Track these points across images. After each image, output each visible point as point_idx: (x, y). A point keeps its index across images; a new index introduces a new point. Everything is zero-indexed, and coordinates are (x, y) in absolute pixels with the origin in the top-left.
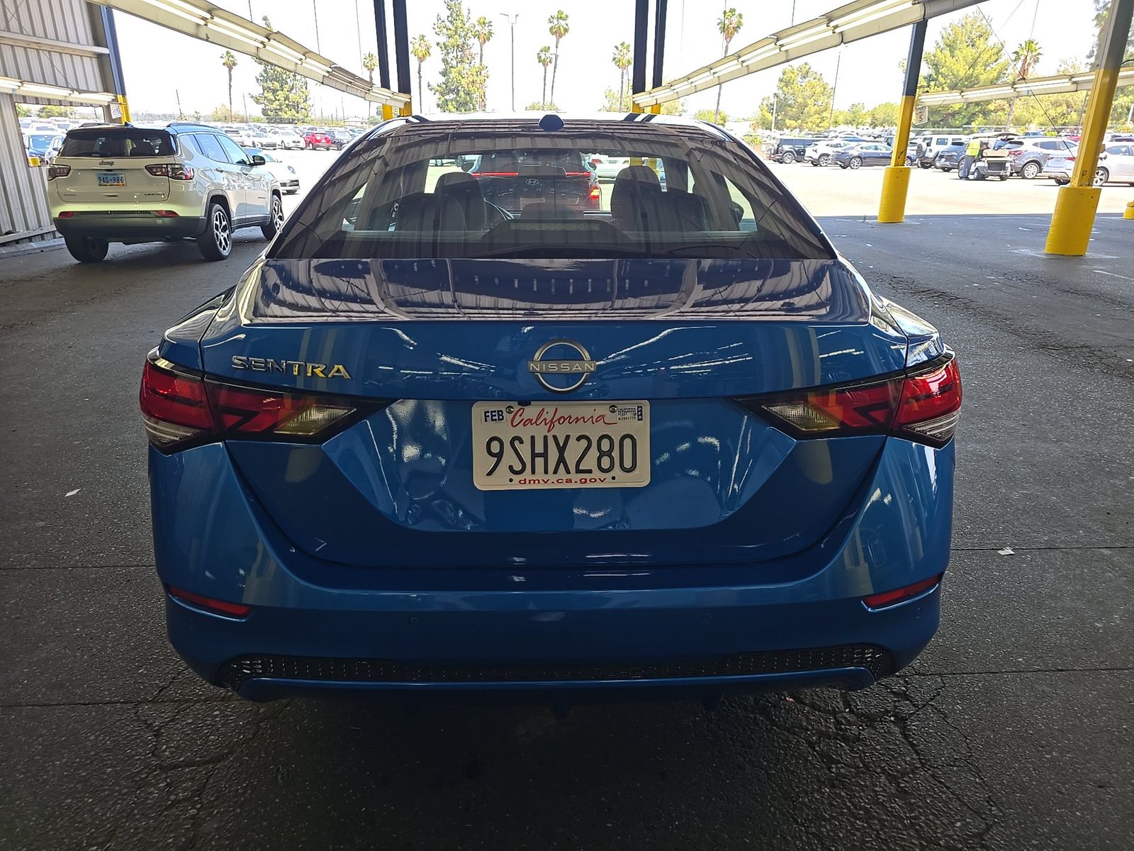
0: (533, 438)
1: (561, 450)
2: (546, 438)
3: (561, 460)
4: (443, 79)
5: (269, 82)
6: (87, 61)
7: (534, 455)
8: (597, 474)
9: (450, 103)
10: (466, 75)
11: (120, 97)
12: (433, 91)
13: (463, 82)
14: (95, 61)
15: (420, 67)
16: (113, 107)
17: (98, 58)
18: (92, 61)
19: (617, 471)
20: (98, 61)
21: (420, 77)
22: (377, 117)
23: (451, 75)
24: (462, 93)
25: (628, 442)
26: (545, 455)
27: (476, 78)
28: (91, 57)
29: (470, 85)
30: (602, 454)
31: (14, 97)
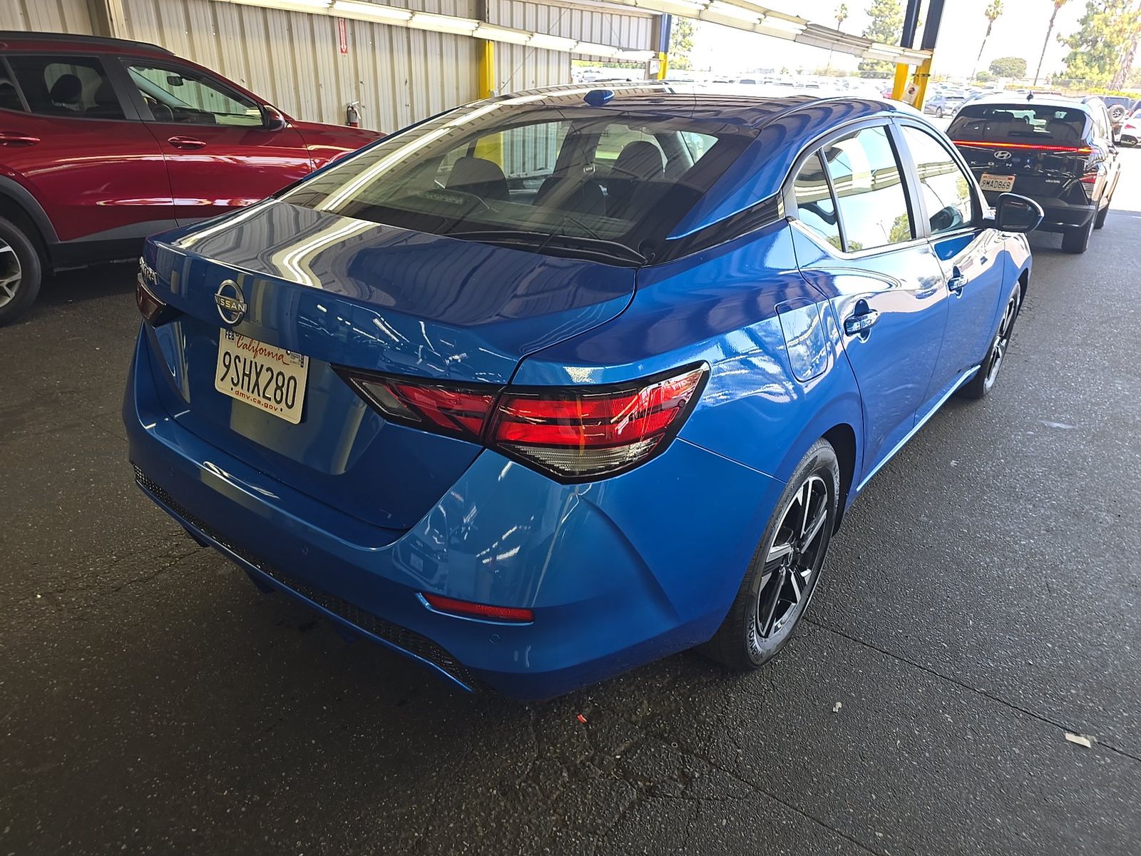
0: (245, 359)
1: (258, 375)
2: (251, 362)
3: (257, 384)
4: (1080, 28)
5: (874, 35)
6: (643, 21)
7: (244, 374)
8: (273, 403)
9: (1079, 57)
10: (1113, 23)
11: (662, 54)
12: (1062, 43)
13: (1106, 31)
14: (650, 21)
15: (1055, 14)
16: (653, 63)
17: (653, 19)
18: (647, 21)
19: (283, 404)
20: (653, 22)
21: (1052, 26)
22: (988, 72)
23: (1092, 24)
24: (1100, 45)
25: (292, 382)
26: (249, 376)
27: (1126, 26)
28: (647, 18)
29: (1115, 35)
30: (278, 388)
31: (572, 55)
